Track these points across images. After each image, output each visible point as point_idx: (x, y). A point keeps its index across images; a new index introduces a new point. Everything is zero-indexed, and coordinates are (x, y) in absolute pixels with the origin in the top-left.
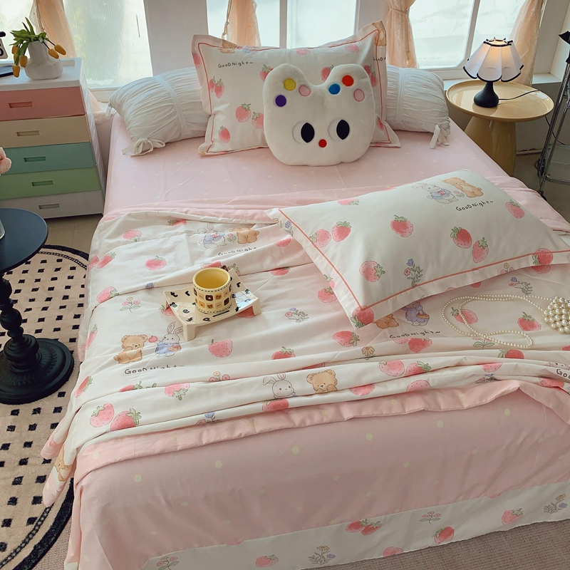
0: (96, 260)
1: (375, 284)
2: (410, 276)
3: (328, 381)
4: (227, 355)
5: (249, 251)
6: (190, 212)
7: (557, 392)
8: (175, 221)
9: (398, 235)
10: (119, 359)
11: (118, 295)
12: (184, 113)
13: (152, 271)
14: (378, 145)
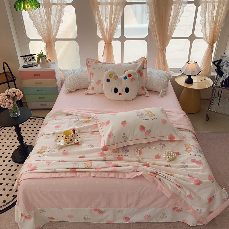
0: (43, 124)
1: (111, 140)
2: (124, 138)
3: (89, 165)
4: (67, 155)
5: (84, 126)
6: (73, 112)
7: (154, 178)
8: (68, 115)
9: (122, 126)
10: (38, 152)
11: (45, 135)
12: (82, 81)
13: (56, 129)
14: (142, 95)
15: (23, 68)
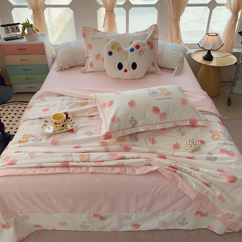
0: (28, 107)
1: (116, 125)
2: (132, 123)
3: (87, 158)
4: (57, 145)
5: (79, 109)
6: (66, 93)
8: (60, 95)
9: (130, 107)
10: (19, 142)
11: (29, 120)
12: (78, 56)
13: (44, 112)
14: (152, 73)
15: (4, 40)
